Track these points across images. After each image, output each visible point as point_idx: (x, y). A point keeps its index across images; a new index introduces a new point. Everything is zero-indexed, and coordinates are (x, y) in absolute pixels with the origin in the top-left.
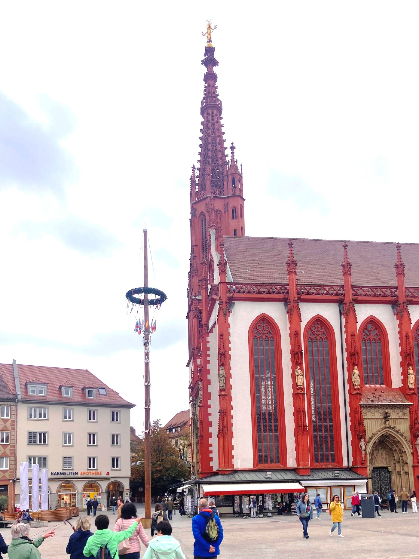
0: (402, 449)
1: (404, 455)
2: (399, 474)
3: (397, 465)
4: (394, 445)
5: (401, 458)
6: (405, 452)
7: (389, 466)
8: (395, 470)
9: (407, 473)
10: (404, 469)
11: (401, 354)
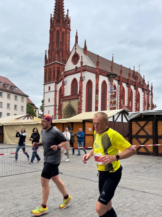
11: (128, 97)
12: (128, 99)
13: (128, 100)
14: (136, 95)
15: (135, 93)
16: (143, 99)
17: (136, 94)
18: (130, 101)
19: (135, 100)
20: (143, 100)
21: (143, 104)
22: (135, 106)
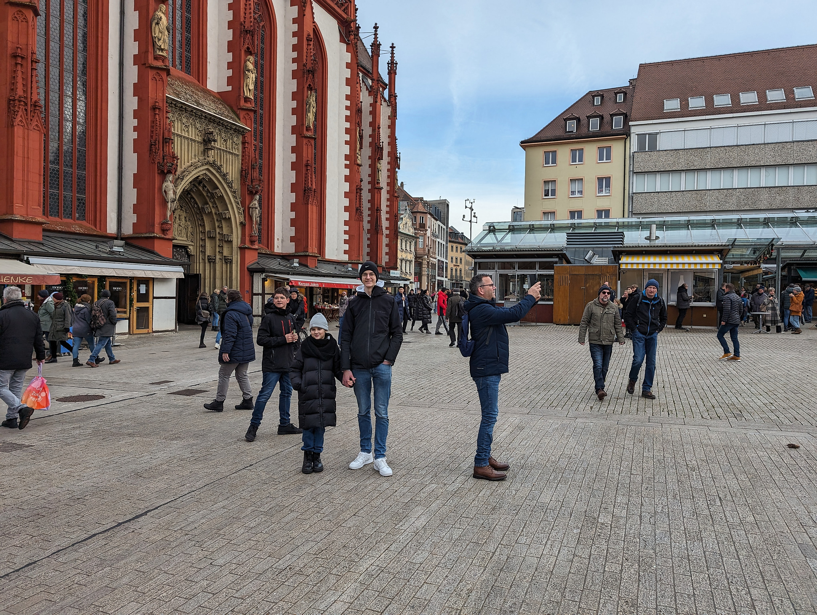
0: (226, 212)
1: (224, 225)
2: (212, 261)
3: (208, 244)
4: (210, 203)
5: (218, 230)
6: (230, 219)
7: (191, 243)
8: (204, 252)
9: (228, 261)
10: (221, 253)
11: (231, 25)
12: (229, 35)
13: (231, 47)
14: (300, 41)
15: (295, 21)
16: (347, 90)
17: (295, 28)
18: (249, 52)
19: (295, 75)
20: (348, 97)
21: (347, 119)
22: (294, 111)
